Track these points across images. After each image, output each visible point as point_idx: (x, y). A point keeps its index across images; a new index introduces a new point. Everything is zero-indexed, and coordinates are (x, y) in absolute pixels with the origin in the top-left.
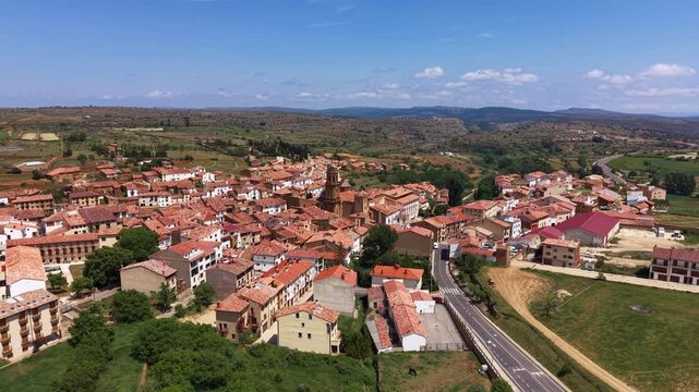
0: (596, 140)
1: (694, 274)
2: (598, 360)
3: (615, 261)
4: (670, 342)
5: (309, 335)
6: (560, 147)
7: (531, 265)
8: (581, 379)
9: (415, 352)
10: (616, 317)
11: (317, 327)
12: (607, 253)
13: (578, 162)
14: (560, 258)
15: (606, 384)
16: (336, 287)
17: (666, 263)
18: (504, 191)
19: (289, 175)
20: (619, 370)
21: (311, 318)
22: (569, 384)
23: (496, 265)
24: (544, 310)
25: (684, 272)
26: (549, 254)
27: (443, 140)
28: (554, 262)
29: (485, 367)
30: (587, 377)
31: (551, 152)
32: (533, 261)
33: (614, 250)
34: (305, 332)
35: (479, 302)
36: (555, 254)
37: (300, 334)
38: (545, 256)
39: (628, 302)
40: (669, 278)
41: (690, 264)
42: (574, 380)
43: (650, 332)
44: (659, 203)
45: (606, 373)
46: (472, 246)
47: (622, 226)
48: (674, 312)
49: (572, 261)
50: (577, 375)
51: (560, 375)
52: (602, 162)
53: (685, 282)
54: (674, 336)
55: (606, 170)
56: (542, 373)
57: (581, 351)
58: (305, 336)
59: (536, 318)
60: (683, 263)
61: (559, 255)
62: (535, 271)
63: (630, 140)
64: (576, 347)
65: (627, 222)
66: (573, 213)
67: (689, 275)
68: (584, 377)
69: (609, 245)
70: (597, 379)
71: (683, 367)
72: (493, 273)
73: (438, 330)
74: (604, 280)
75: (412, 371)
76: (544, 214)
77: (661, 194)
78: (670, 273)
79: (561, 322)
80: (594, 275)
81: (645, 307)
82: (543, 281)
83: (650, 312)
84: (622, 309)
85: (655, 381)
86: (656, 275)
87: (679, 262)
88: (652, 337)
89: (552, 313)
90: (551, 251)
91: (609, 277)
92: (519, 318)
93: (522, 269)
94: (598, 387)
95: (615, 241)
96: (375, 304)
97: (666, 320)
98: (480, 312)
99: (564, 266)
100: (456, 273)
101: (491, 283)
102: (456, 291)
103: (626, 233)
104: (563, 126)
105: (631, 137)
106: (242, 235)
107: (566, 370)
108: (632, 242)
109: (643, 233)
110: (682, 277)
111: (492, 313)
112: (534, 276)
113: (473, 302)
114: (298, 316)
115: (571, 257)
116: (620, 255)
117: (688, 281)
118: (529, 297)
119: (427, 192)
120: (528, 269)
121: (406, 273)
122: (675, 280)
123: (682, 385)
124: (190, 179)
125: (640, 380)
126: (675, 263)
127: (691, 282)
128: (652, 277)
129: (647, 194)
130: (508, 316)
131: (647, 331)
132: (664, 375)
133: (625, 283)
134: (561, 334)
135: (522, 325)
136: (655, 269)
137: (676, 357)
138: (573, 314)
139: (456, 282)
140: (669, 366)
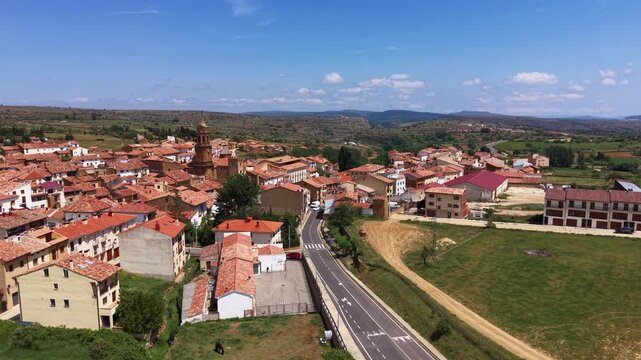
0: (483, 131)
1: (593, 215)
2: (489, 314)
3: (504, 212)
4: (579, 287)
5: (67, 302)
6: (453, 136)
7: (413, 218)
8: (464, 342)
9: (236, 320)
10: (509, 262)
11: (79, 289)
12: (496, 207)
13: (469, 146)
14: (444, 207)
15: (501, 348)
16: (148, 242)
17: (561, 206)
18: (396, 163)
19: (176, 151)
20: (517, 324)
21: (66, 275)
22: (445, 351)
23: (372, 218)
24: (421, 259)
25: (582, 214)
26: (432, 204)
27: (349, 135)
28: (438, 213)
29: (328, 333)
30: (472, 338)
31: (444, 140)
32: (415, 214)
33: (502, 204)
34: (59, 298)
35: (345, 256)
36: (439, 203)
37: (53, 301)
38: (428, 206)
39: (521, 247)
40: (565, 222)
41: (588, 204)
42: (454, 345)
43: (553, 276)
44: (543, 169)
45: (499, 330)
46: (347, 199)
47: (510, 185)
48: (578, 255)
49: (458, 210)
50: (459, 336)
51: (434, 338)
52: (489, 145)
53: (583, 226)
54: (583, 280)
55: (493, 150)
56: (408, 337)
57: (465, 303)
58: (60, 304)
59: (410, 268)
60: (581, 203)
61: (444, 204)
62: (416, 223)
63: (513, 131)
64: (458, 298)
65: (515, 181)
66: (461, 174)
67: (587, 217)
68: (467, 338)
69: (498, 200)
70: (487, 340)
71: (604, 317)
72: (368, 226)
73: (282, 291)
74: (494, 227)
75: (219, 348)
76: (432, 173)
77: (545, 161)
78: (566, 217)
79: (441, 271)
80: (482, 223)
81: (542, 251)
82: (425, 232)
83: (549, 256)
84: (516, 254)
85: (571, 337)
86: (551, 219)
87: (576, 203)
88: (555, 282)
89: (430, 260)
90: (434, 200)
91: (499, 225)
92: (389, 269)
93: (402, 222)
94: (487, 353)
95: (504, 197)
96: (208, 263)
97: (569, 263)
98: (344, 267)
99: (449, 217)
100: (326, 230)
101: (362, 235)
102: (322, 246)
103: (514, 190)
104: (456, 122)
105: (514, 129)
106: (66, 194)
107: (441, 330)
108: (521, 197)
109: (531, 190)
110: (579, 220)
111: (357, 266)
112: (414, 227)
113: (338, 256)
114: (47, 273)
115: (456, 206)
116: (510, 208)
117: (586, 224)
118: (406, 246)
119: (317, 163)
120: (409, 221)
121: (257, 226)
122: (572, 223)
123: (609, 341)
124: (56, 153)
125: (549, 338)
126: (572, 204)
127: (590, 226)
128: (546, 223)
129: (531, 160)
130: (373, 267)
131: (549, 276)
132: (580, 328)
133: (517, 230)
134: (439, 285)
135: (390, 277)
136: (550, 213)
137: (592, 305)
138: (456, 262)
139: (325, 237)
140: (584, 316)
